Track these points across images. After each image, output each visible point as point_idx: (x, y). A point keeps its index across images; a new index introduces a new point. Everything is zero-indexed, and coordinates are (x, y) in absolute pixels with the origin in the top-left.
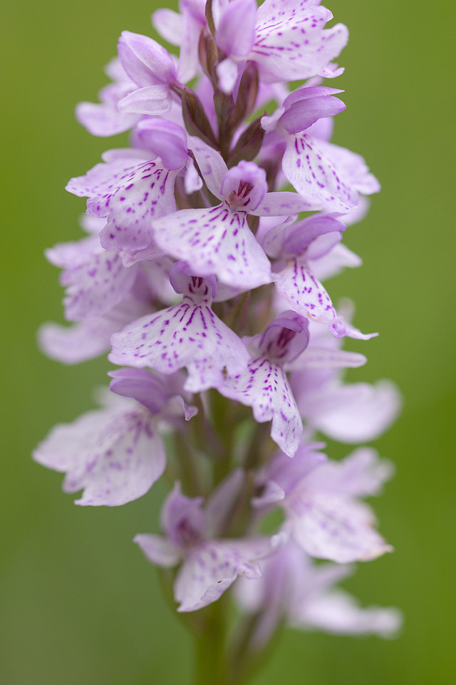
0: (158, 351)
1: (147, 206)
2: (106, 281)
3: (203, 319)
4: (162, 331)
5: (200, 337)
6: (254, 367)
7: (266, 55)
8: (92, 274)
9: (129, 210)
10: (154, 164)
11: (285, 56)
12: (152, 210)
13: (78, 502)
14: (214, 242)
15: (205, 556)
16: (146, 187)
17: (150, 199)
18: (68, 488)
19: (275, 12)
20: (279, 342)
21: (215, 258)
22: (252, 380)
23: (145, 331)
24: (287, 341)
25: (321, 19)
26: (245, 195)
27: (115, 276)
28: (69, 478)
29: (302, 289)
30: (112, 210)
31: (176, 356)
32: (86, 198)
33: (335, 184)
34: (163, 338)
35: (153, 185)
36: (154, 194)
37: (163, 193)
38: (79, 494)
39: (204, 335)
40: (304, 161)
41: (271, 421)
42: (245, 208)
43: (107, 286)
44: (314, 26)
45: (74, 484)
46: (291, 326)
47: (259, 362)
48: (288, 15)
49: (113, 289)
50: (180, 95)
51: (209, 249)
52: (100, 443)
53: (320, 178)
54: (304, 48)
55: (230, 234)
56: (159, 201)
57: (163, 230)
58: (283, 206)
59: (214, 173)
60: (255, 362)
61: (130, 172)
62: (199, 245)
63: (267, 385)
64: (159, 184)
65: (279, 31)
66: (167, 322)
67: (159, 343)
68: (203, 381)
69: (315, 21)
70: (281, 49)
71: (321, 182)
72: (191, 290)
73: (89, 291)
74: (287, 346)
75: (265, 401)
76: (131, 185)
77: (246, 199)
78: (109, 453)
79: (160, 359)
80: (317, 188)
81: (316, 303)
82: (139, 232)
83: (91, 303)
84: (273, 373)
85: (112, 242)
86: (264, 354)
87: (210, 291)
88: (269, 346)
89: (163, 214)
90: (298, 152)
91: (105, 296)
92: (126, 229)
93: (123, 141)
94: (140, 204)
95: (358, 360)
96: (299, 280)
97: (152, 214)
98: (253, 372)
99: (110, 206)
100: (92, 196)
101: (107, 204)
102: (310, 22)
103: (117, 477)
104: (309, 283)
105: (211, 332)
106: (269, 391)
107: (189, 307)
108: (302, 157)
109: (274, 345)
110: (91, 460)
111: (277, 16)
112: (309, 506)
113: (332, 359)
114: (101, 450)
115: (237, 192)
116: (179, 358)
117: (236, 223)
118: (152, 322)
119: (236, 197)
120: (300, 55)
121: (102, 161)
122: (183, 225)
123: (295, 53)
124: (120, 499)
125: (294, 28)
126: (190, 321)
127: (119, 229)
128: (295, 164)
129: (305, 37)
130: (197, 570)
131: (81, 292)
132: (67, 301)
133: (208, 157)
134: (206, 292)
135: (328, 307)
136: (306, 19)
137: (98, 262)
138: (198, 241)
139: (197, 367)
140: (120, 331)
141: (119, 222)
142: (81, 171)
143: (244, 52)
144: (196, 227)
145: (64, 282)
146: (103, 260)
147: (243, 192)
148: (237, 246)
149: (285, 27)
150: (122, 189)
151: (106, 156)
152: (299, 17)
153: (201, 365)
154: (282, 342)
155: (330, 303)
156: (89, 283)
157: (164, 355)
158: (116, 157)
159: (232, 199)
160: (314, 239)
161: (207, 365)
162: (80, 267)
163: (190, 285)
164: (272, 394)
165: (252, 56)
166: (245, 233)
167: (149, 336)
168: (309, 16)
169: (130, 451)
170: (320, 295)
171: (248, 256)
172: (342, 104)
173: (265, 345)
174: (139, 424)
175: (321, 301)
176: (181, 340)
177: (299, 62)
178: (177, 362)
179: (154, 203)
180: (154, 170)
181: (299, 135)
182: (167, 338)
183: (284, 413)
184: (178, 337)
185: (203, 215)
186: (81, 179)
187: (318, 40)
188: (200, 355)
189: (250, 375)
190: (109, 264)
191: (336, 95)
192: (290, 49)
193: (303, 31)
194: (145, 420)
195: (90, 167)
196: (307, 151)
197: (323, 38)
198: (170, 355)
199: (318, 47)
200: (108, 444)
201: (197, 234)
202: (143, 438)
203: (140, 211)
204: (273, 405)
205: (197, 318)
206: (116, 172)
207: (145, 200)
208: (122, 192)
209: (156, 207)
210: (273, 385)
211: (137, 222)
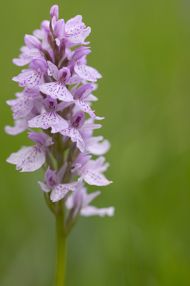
0: (43, 123)
1: (36, 82)
2: (25, 107)
3: (54, 115)
4: (43, 119)
5: (54, 119)
6: (70, 128)
7: (68, 37)
8: (21, 105)
9: (31, 84)
10: (37, 71)
11: (73, 37)
12: (38, 83)
13: (20, 172)
14: (57, 90)
15: (58, 187)
16: (36, 77)
17: (37, 80)
18: (17, 169)
19: (69, 26)
20: (76, 122)
21: (57, 94)
22: (69, 132)
23: (38, 119)
24: (79, 121)
25: (83, 27)
26: (64, 78)
27: (27, 105)
28: (17, 166)
29: (82, 105)
30: (26, 84)
31: (48, 124)
32: (18, 82)
33: (89, 75)
34: (43, 120)
35: (37, 76)
36: (38, 79)
37: (41, 79)
38: (21, 170)
39: (55, 119)
40: (80, 68)
41: (76, 142)
42: (64, 82)
43: (25, 108)
44: (81, 28)
45: (19, 167)
46: (80, 116)
47: (71, 127)
48: (73, 26)
49: (27, 109)
50: (43, 52)
51: (55, 92)
52: (26, 155)
53: (85, 73)
54: (78, 34)
55: (61, 88)
56: (40, 81)
57: (42, 88)
58: (75, 81)
59: (55, 72)
60: (70, 127)
61: (30, 74)
62: (53, 91)
63: (74, 132)
64: (39, 76)
65: (71, 30)
66: (44, 116)
67: (42, 122)
68: (56, 130)
69: (81, 27)
70: (72, 35)
71: (86, 74)
72: (50, 108)
73: (20, 110)
74: (79, 123)
75: (74, 136)
76: (31, 77)
77: (65, 79)
78: (29, 158)
79: (43, 125)
80: (85, 76)
81: (86, 108)
82: (35, 90)
83: (21, 114)
84: (75, 130)
85: (27, 93)
86: (72, 126)
87: (56, 108)
88: (73, 123)
89: (41, 84)
90: (78, 66)
91: (25, 111)
92: (31, 89)
93: (26, 67)
94: (34, 82)
95: (99, 126)
96: (81, 102)
97: (38, 85)
98: (70, 130)
99: (26, 83)
100: (20, 81)
101: (25, 83)
102: (80, 27)
103: (32, 165)
104: (84, 104)
105: (57, 118)
106: (75, 134)
107: (50, 112)
108: (80, 67)
109: (75, 123)
110: (23, 160)
111: (70, 27)
112: (87, 172)
113: (92, 127)
114: (27, 157)
115: (62, 77)
116: (48, 125)
117: (62, 85)
118: (39, 117)
119: (62, 79)
120: (78, 37)
121: (21, 72)
122: (47, 86)
123: (76, 36)
124: (33, 170)
125: (75, 29)
126: (51, 115)
127: (29, 89)
128: (78, 69)
129: (78, 32)
130: (56, 191)
131: (18, 111)
132: (13, 114)
133: (53, 67)
134: (54, 108)
135: (90, 110)
136: (79, 27)
137: (22, 102)
138: (52, 90)
139: (54, 127)
140: (30, 120)
141: (29, 87)
142: (16, 75)
143: (62, 36)
144: (51, 87)
145: (12, 110)
146: (23, 101)
147: (64, 77)
148: (63, 92)
149: (73, 29)
150: (29, 78)
151: (23, 71)
152: (76, 26)
153: (55, 126)
154: (77, 122)
155: (90, 109)
156: (20, 108)
157: (44, 124)
158: (25, 71)
159: (60, 79)
160: (84, 92)
161: (57, 126)
162: (17, 104)
163: (50, 106)
164: (76, 134)
165: (64, 37)
166: (65, 88)
167: (39, 120)
168: (79, 26)
169: (34, 157)
170: (87, 107)
171: (66, 95)
172: (90, 51)
173: (72, 123)
174: (37, 149)
175: (88, 108)
176: (49, 120)
177: (77, 38)
178: (48, 126)
179: (38, 81)
180: (37, 72)
181: (78, 61)
182: (44, 120)
183: (80, 140)
184: (48, 119)
185: (52, 84)
186: (16, 77)
187: (82, 32)
188: (55, 123)
189: (69, 130)
190: (25, 102)
191: (89, 49)
192: (74, 35)
193: (78, 30)
194: (38, 148)
195: (19, 74)
196: (81, 66)
197: (84, 31)
198: (46, 124)
199: (83, 34)
200: (28, 155)
201: (51, 89)
202: (38, 152)
203: (34, 84)
204: (76, 138)
205: (53, 114)
206: (26, 75)
207: (36, 81)
208: (29, 79)
209: (39, 83)
210: (76, 132)
211: (34, 87)
